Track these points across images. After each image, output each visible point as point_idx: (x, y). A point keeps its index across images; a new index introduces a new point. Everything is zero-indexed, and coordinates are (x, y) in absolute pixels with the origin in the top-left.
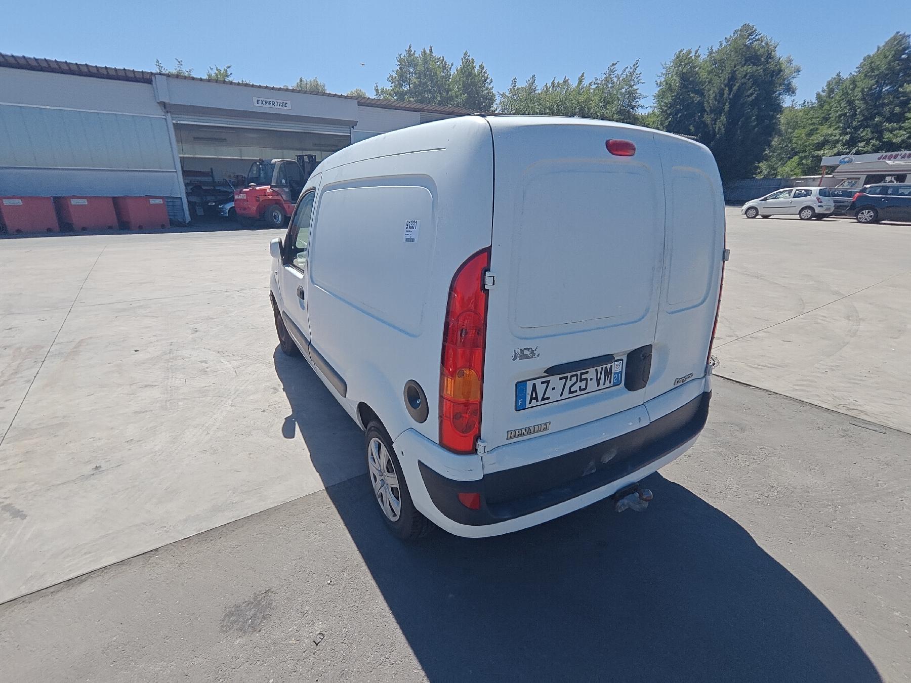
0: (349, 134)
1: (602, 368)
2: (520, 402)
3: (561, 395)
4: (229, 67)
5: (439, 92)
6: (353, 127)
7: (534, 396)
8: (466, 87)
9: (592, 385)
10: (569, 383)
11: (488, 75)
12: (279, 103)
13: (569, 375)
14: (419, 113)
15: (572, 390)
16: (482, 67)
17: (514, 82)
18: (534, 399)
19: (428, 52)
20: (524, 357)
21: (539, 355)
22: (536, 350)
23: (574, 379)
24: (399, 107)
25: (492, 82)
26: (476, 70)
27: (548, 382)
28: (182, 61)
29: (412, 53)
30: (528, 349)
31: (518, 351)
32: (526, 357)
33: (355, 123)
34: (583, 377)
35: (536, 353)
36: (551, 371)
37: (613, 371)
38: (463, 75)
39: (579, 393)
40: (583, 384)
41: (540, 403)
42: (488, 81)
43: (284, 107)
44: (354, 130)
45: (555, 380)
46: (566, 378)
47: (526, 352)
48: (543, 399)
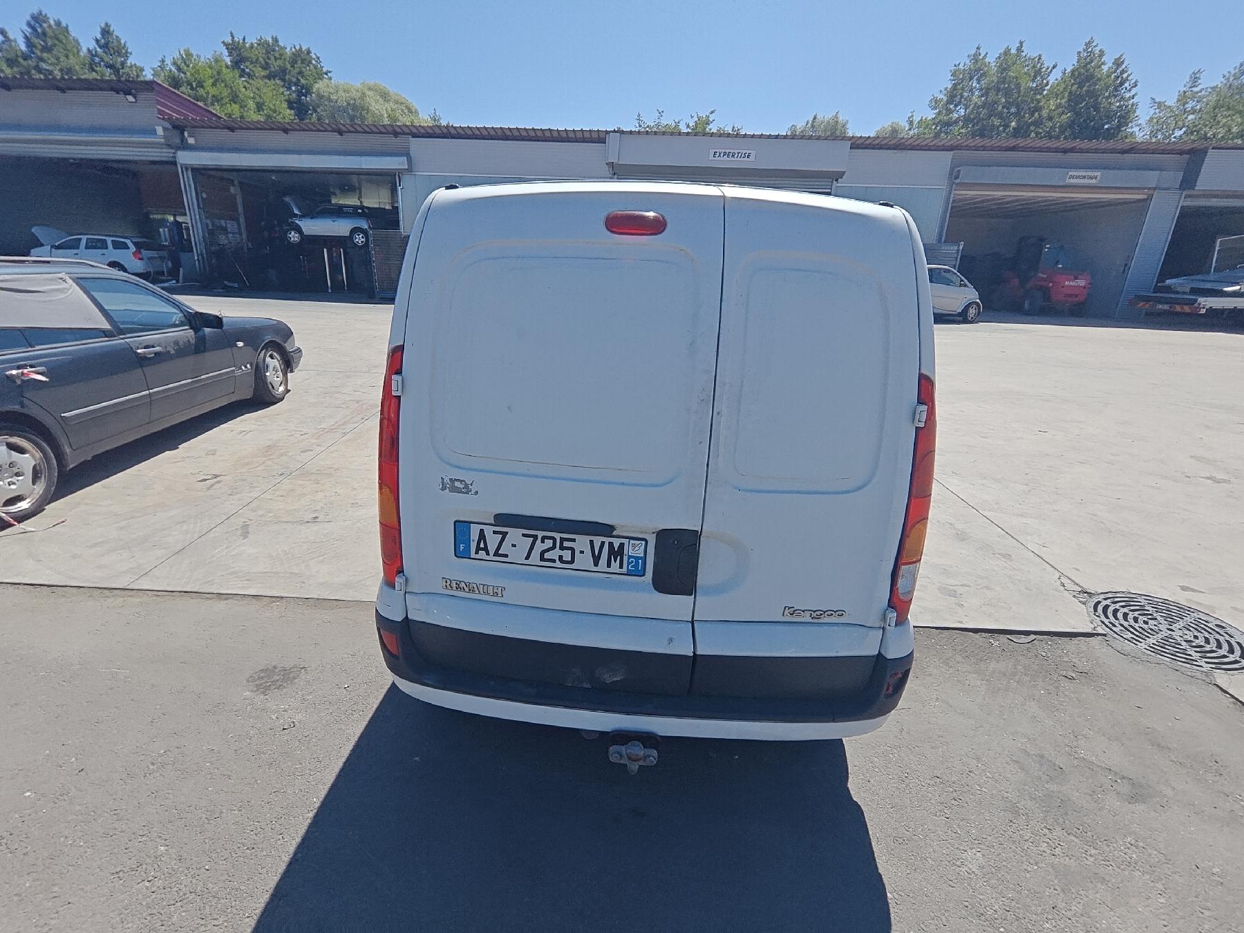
0: (830, 191)
1: (603, 543)
2: (462, 548)
3: (527, 558)
4: (712, 112)
5: (1017, 114)
6: (837, 180)
7: (482, 545)
8: (1074, 100)
9: (584, 561)
10: (539, 547)
11: (1129, 76)
12: (740, 155)
13: (540, 534)
14: (952, 152)
15: (547, 556)
16: (1118, 63)
17: (1195, 79)
18: (482, 549)
19: (1013, 51)
20: (454, 489)
21: (476, 493)
22: (471, 485)
23: (549, 543)
24: (918, 145)
25: (1134, 87)
26: (1105, 68)
27: (504, 534)
28: (663, 112)
29: (981, 57)
30: (461, 481)
31: (447, 480)
32: (458, 491)
33: (840, 175)
34: (566, 544)
35: (473, 488)
36: (505, 520)
37: (626, 552)
38: (1075, 80)
39: (558, 564)
40: (567, 555)
41: (491, 557)
42: (1127, 85)
43: (746, 159)
44: (838, 185)
45: (515, 534)
46: (535, 537)
47: (457, 484)
48: (496, 554)
